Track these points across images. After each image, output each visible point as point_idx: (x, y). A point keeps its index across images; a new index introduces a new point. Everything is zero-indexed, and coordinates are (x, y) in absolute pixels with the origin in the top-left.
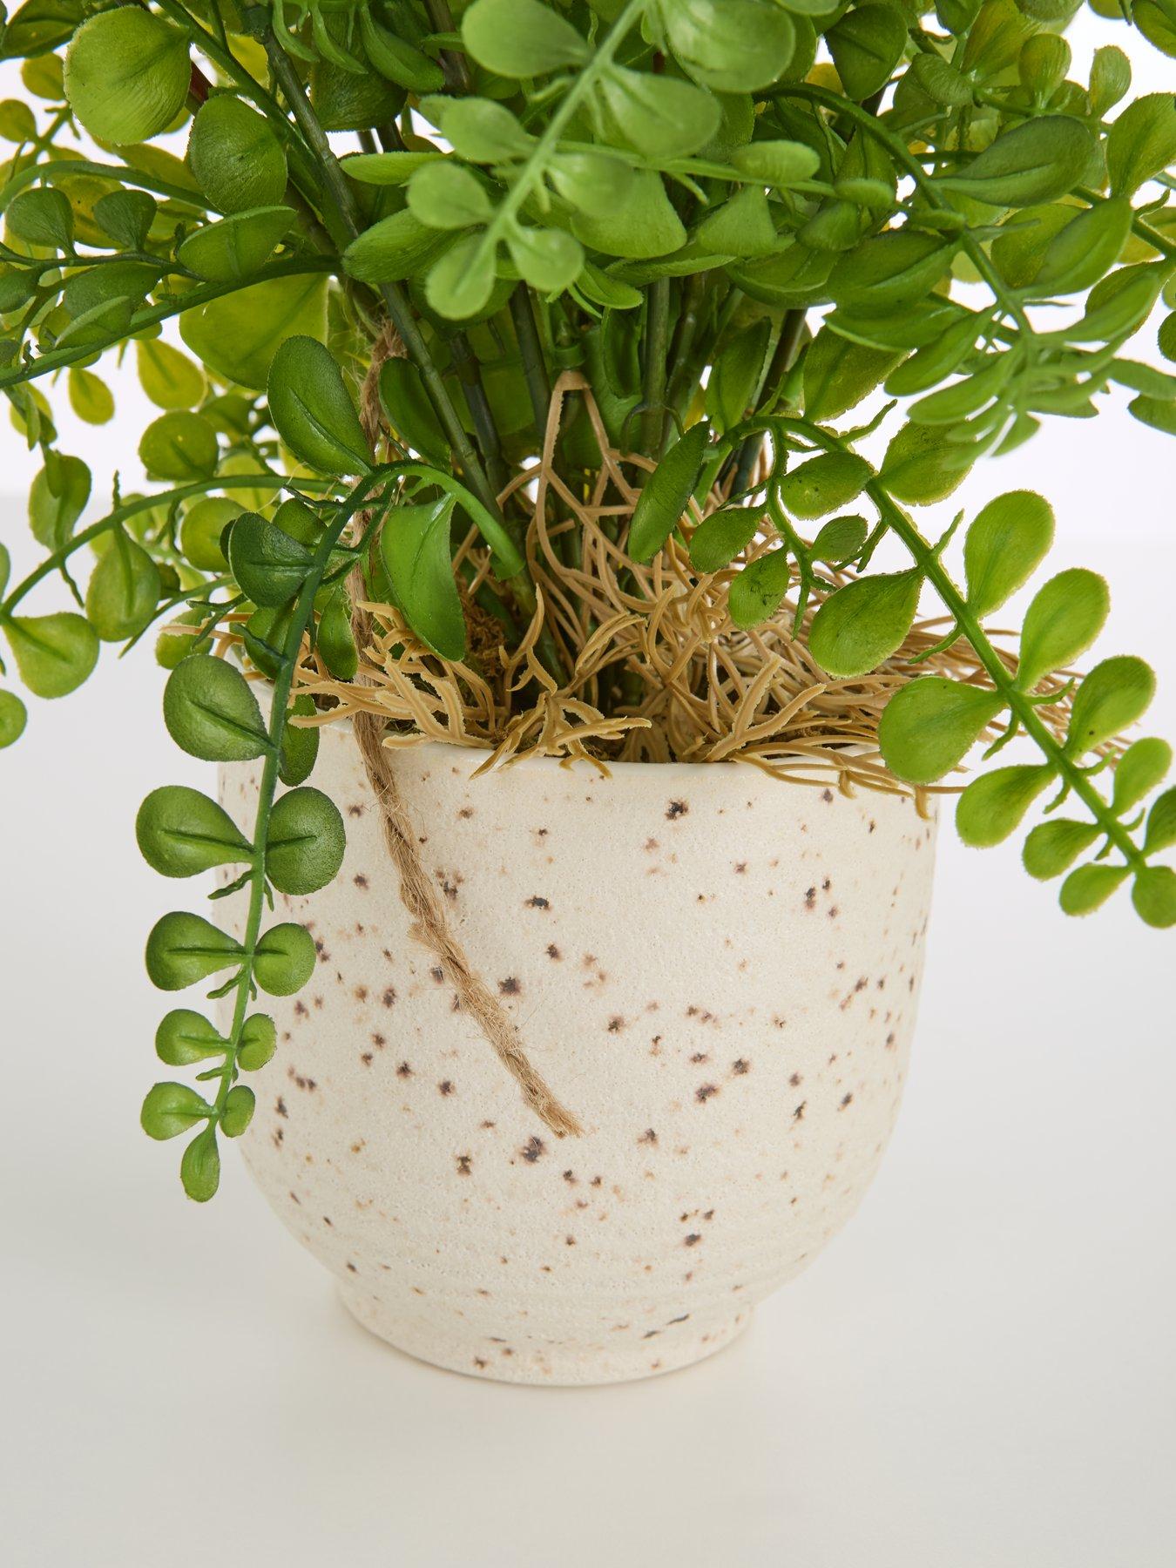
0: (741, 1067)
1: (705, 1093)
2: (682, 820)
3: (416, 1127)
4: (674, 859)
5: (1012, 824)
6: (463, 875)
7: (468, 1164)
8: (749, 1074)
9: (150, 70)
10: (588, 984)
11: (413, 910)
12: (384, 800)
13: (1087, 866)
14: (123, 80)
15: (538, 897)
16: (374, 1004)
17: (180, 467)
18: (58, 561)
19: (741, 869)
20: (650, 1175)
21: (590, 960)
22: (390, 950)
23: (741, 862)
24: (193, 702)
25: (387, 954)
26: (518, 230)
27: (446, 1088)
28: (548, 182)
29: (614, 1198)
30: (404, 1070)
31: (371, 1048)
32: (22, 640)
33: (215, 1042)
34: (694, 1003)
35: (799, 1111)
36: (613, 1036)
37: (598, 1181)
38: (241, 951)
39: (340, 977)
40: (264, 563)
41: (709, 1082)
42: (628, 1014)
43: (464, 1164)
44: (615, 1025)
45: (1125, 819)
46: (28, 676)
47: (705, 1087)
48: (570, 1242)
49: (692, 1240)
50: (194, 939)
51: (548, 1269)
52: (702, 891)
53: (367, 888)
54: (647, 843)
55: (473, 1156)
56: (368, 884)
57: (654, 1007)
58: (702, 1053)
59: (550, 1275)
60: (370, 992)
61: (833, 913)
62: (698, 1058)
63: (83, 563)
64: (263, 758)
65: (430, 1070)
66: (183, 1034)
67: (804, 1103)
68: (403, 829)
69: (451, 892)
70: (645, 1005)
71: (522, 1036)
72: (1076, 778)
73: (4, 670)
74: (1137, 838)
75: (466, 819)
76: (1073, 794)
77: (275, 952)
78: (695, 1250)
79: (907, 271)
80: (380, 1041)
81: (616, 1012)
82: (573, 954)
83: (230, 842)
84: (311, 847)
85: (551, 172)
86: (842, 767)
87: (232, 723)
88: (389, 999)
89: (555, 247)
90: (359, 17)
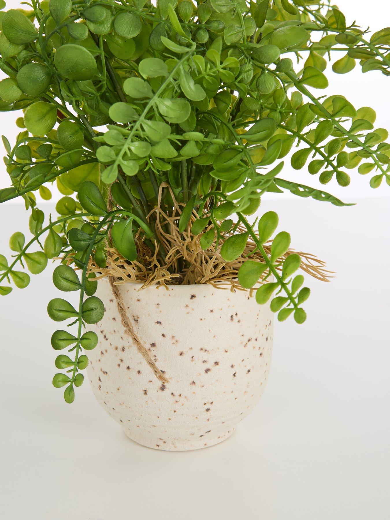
0: (216, 363)
1: (207, 371)
2: (194, 299)
3: (133, 383)
4: (193, 310)
5: (268, 299)
6: (139, 316)
7: (146, 392)
8: (219, 365)
9: (46, 117)
10: (173, 343)
11: (125, 326)
13: (285, 308)
14: (39, 120)
15: (158, 321)
16: (120, 351)
17: (66, 212)
18: (36, 238)
19: (212, 311)
20: (194, 393)
21: (173, 337)
23: (211, 310)
24: (61, 277)
25: (122, 338)
26: (123, 161)
27: (139, 372)
28: (130, 149)
29: (185, 400)
30: (128, 368)
31: (120, 363)
32: (28, 259)
33: (71, 363)
34: (202, 347)
35: (234, 374)
36: (181, 357)
37: (180, 395)
38: (76, 339)
39: (111, 344)
40: (79, 240)
41: (208, 368)
42: (184, 351)
44: (181, 354)
45: (294, 296)
46: (30, 269)
47: (207, 369)
48: (175, 412)
49: (208, 410)
50: (64, 337)
52: (202, 318)
53: (116, 321)
54: (186, 306)
55: (147, 390)
57: (191, 348)
58: (205, 360)
59: (170, 421)
60: (118, 348)
61: (239, 321)
62: (204, 362)
64: (80, 290)
65: (135, 368)
66: (63, 361)
67: (236, 372)
68: (122, 305)
69: (136, 321)
70: (188, 348)
71: (157, 358)
72: (284, 285)
73: (24, 267)
74: (296, 301)
75: (138, 302)
76: (283, 290)
77: (86, 339)
78: (209, 413)
79: (232, 160)
80: (122, 361)
81: (181, 350)
82: (169, 336)
83: (72, 311)
84: (95, 312)
85: (130, 147)
86: (232, 284)
87: (71, 282)
88: (123, 349)
89: (132, 165)
90: (97, 99)
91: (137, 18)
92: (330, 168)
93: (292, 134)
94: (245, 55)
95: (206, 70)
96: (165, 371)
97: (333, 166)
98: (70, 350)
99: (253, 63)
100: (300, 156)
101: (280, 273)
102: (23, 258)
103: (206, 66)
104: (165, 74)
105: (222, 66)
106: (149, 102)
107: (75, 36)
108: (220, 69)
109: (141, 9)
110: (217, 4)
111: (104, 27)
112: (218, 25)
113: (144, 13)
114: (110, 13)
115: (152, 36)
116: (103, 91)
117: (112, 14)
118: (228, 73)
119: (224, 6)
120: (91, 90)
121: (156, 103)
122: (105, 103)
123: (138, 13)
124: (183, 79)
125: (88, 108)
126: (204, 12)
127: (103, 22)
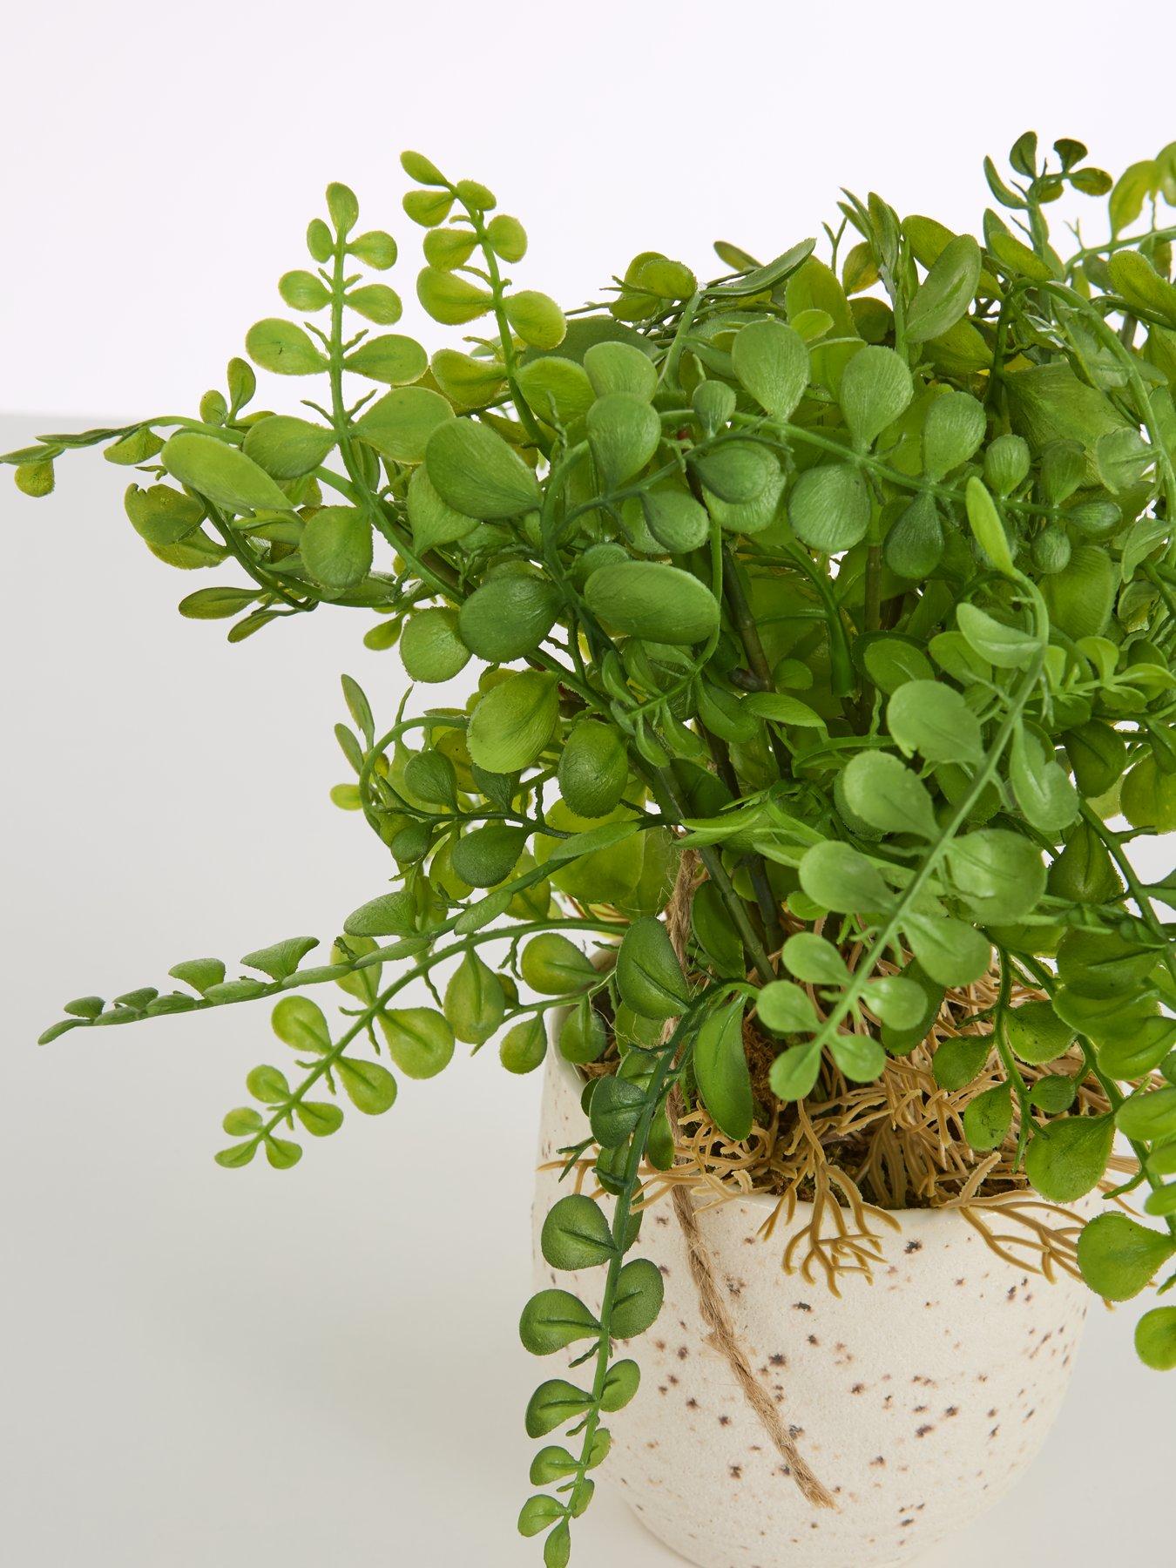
0: (952, 1411)
1: (922, 1432)
2: (916, 1254)
3: (699, 1442)
4: (909, 1280)
6: (744, 1281)
7: (738, 1472)
8: (957, 1416)
10: (838, 1363)
11: (709, 1323)
12: (688, 1235)
14: (511, 735)
15: (803, 1302)
18: (423, 971)
19: (960, 1282)
20: (878, 1485)
21: (840, 1346)
22: (685, 1322)
23: (960, 1278)
24: (561, 1230)
25: (683, 1324)
26: (838, 1038)
27: (724, 1421)
28: (862, 1003)
29: (849, 1501)
30: (692, 1403)
31: (667, 1384)
32: (392, 1026)
33: (571, 1464)
34: (917, 1373)
35: (994, 1433)
36: (856, 1396)
37: (837, 1490)
38: (590, 1399)
40: (612, 1109)
41: (927, 1424)
42: (868, 1382)
43: (736, 1471)
44: (857, 1389)
47: (923, 1427)
48: (814, 1526)
49: (907, 1523)
50: (559, 1395)
51: (795, 1541)
52: (929, 1300)
53: (668, 1275)
54: (892, 1270)
55: (743, 1466)
56: (671, 1274)
57: (888, 1377)
58: (922, 1405)
59: (797, 1544)
60: (667, 1346)
61: (1028, 1298)
62: (920, 1409)
63: (443, 973)
64: (607, 1262)
65: (713, 1403)
66: (548, 1462)
67: (998, 1426)
68: (703, 1258)
69: (735, 1292)
70: (880, 1377)
71: (784, 1393)
73: (378, 1050)
75: (749, 1244)
77: (611, 1382)
78: (908, 1529)
79: (1119, 962)
80: (673, 1380)
81: (858, 1380)
82: (828, 1343)
83: (585, 1323)
84: (641, 1302)
85: (864, 996)
86: (1045, 1243)
87: (588, 1239)
88: (683, 1354)
89: (866, 1051)
90: (694, 687)
91: (857, 483)
95: (1064, 682)
96: (804, 1428)
98: (572, 1432)
102: (376, 1023)
103: (1068, 672)
104: (976, 757)
105: (1120, 678)
106: (929, 857)
107: (667, 539)
108: (1110, 683)
109: (866, 446)
110: (1111, 461)
111: (756, 511)
112: (1101, 517)
113: (875, 458)
114: (777, 464)
115: (896, 538)
116: (709, 653)
117: (783, 470)
118: (1129, 692)
119: (1128, 462)
120: (682, 656)
121: (946, 858)
122: (712, 690)
123: (858, 459)
124: (1019, 756)
125: (674, 730)
126: (1064, 475)
127: (756, 499)
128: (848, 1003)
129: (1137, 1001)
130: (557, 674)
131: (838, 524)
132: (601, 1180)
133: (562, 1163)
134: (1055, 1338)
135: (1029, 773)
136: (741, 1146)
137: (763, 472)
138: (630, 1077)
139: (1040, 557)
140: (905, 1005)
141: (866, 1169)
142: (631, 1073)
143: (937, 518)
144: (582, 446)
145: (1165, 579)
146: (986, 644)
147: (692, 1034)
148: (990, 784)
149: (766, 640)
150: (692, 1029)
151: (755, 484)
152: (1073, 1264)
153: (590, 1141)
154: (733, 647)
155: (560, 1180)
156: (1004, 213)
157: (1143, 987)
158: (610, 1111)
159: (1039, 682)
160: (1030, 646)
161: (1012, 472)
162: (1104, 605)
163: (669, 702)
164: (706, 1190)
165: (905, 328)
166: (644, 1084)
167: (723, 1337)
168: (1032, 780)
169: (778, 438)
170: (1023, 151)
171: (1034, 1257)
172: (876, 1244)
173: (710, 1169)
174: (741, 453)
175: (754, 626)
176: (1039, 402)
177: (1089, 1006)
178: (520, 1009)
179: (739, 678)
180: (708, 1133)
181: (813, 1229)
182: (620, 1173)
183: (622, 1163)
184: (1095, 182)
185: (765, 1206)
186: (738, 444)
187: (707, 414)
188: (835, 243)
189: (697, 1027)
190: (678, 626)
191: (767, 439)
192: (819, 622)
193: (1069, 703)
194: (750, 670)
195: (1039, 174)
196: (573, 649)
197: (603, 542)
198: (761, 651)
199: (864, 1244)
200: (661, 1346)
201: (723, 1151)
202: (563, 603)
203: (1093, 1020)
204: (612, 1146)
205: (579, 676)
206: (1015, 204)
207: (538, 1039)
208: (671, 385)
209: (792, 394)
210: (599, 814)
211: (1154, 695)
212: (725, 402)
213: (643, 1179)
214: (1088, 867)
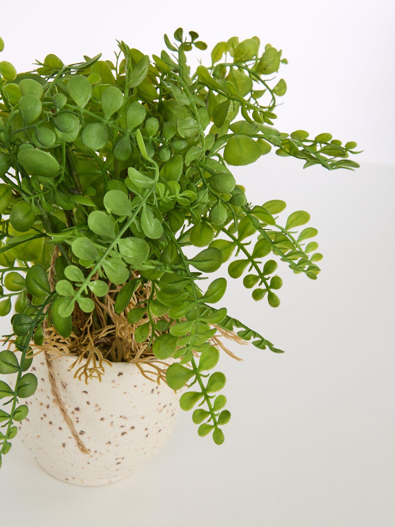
0: (133, 428)
1: (123, 434)
2: (121, 376)
3: (53, 435)
4: (119, 385)
5: (191, 407)
6: (67, 383)
8: (135, 429)
9: (1, 199)
10: (96, 410)
11: (54, 396)
12: (49, 367)
13: (205, 424)
15: (85, 391)
16: (44, 407)
19: (135, 386)
20: (108, 450)
21: (97, 405)
22: (49, 396)
23: (135, 385)
25: (48, 397)
26: (80, 298)
27: (60, 428)
29: (100, 455)
30: (51, 423)
31: (43, 416)
33: (2, 437)
34: (122, 415)
35: (147, 436)
36: (102, 421)
37: (96, 452)
38: (10, 416)
39: (36, 399)
41: (125, 431)
42: (105, 417)
43: (64, 445)
44: (102, 419)
45: (216, 413)
47: (123, 432)
48: (88, 463)
49: (118, 463)
51: (83, 468)
52: (125, 391)
53: (44, 381)
54: (112, 381)
55: (66, 444)
56: (45, 381)
57: (112, 416)
58: (123, 425)
60: (43, 404)
61: (158, 393)
62: (122, 426)
64: (18, 371)
65: (57, 423)
67: (149, 433)
68: (53, 375)
69: (64, 387)
70: (110, 415)
71: (79, 420)
72: (207, 398)
74: (217, 418)
75: (69, 371)
76: (206, 402)
77: (18, 412)
78: (119, 465)
79: (177, 283)
80: (45, 415)
81: (103, 417)
82: (93, 404)
83: (8, 391)
84: (29, 387)
85: (89, 286)
86: (159, 373)
87: (11, 365)
88: (48, 407)
89: (89, 303)
90: (54, 191)
91: (104, 129)
92: (263, 287)
93: (233, 241)
94: (203, 179)
95: (164, 195)
96: (85, 431)
97: (266, 284)
98: (3, 426)
99: (209, 190)
100: (238, 267)
101: (205, 385)
103: (166, 192)
104: (129, 214)
105: (181, 195)
106: (112, 244)
107: (42, 142)
108: (178, 196)
109: (108, 118)
110: (183, 128)
111: (71, 135)
112: (181, 145)
113: (111, 122)
114: (79, 121)
115: (117, 147)
116: (60, 181)
117: (81, 123)
118: (185, 200)
119: (189, 129)
120: (50, 181)
121: (117, 244)
122: (61, 193)
123: (106, 122)
124: (144, 215)
125: (45, 204)
126: (169, 131)
127: (71, 132)
128: (84, 288)
129: (182, 295)
130: (12, 185)
131: (97, 142)
132: (17, 347)
133: (4, 341)
134: (168, 407)
135: (148, 221)
136: (68, 340)
137: (74, 123)
138: (29, 315)
139: (161, 156)
140: (102, 289)
141: (110, 351)
142: (29, 314)
143: (130, 142)
144: (17, 111)
145: (201, 167)
146: (136, 180)
147: (51, 303)
148: (133, 222)
149: (82, 180)
150: (51, 301)
151: (70, 126)
152: (165, 379)
153: (13, 335)
154: (70, 181)
155: (3, 346)
156: (169, 52)
157: (185, 291)
158: (21, 325)
159: (153, 193)
160: (151, 182)
161: (153, 129)
162: (179, 173)
163: (44, 195)
164: (54, 352)
165: (128, 82)
166: (33, 318)
167: (58, 400)
168: (148, 223)
169: (80, 113)
170: (178, 34)
171: (155, 377)
172: (103, 370)
173: (55, 346)
174: (67, 116)
175: (77, 174)
176: (172, 111)
177: (168, 296)
178: (3, 296)
179: (72, 191)
180: (55, 335)
181: (86, 366)
182: (24, 345)
183: (24, 342)
184: (203, 46)
185: (73, 359)
186: (67, 114)
187: (57, 104)
188: (118, 58)
189: (53, 300)
190: (46, 170)
191: (76, 112)
192: (100, 176)
193: (167, 202)
194: (76, 189)
195: (184, 41)
196: (17, 178)
197: (26, 143)
198: (79, 182)
199: (100, 370)
200: (42, 404)
201: (60, 341)
202: (12, 162)
203: (168, 300)
204: (20, 336)
205: (19, 187)
206: (174, 50)
207: (8, 306)
208: (50, 95)
209: (85, 100)
210: (24, 231)
211: (193, 201)
212: (63, 101)
213: (33, 348)
214: (172, 254)
